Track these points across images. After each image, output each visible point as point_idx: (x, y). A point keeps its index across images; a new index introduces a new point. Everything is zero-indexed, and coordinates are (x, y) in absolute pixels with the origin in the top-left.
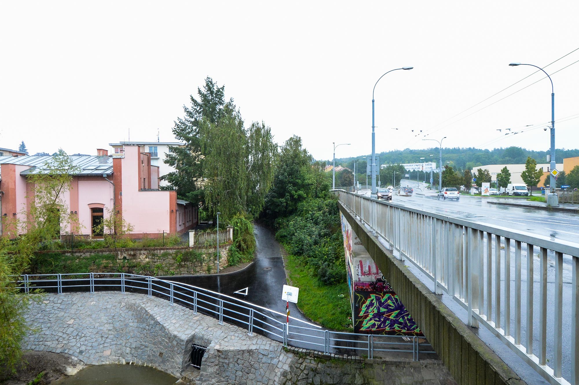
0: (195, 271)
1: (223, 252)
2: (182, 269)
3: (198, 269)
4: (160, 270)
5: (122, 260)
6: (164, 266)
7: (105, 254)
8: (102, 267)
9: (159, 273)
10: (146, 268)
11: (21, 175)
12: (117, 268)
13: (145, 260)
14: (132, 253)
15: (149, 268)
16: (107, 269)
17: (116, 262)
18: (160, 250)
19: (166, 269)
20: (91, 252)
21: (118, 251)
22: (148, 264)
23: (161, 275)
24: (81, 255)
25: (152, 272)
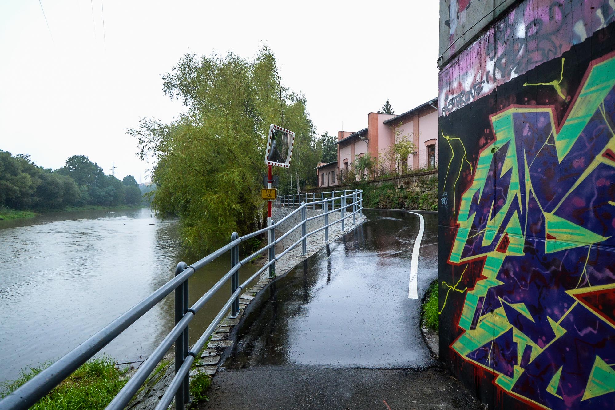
4: (425, 203)
5: (400, 190)
6: (429, 197)
7: (390, 182)
8: (386, 197)
9: (424, 207)
10: (414, 200)
11: (384, 123)
12: (394, 199)
13: (415, 189)
14: (407, 180)
15: (416, 199)
16: (389, 199)
17: (396, 192)
18: (428, 175)
19: (431, 201)
20: (382, 181)
21: (397, 178)
22: (417, 195)
23: (425, 210)
24: (377, 185)
25: (418, 205)
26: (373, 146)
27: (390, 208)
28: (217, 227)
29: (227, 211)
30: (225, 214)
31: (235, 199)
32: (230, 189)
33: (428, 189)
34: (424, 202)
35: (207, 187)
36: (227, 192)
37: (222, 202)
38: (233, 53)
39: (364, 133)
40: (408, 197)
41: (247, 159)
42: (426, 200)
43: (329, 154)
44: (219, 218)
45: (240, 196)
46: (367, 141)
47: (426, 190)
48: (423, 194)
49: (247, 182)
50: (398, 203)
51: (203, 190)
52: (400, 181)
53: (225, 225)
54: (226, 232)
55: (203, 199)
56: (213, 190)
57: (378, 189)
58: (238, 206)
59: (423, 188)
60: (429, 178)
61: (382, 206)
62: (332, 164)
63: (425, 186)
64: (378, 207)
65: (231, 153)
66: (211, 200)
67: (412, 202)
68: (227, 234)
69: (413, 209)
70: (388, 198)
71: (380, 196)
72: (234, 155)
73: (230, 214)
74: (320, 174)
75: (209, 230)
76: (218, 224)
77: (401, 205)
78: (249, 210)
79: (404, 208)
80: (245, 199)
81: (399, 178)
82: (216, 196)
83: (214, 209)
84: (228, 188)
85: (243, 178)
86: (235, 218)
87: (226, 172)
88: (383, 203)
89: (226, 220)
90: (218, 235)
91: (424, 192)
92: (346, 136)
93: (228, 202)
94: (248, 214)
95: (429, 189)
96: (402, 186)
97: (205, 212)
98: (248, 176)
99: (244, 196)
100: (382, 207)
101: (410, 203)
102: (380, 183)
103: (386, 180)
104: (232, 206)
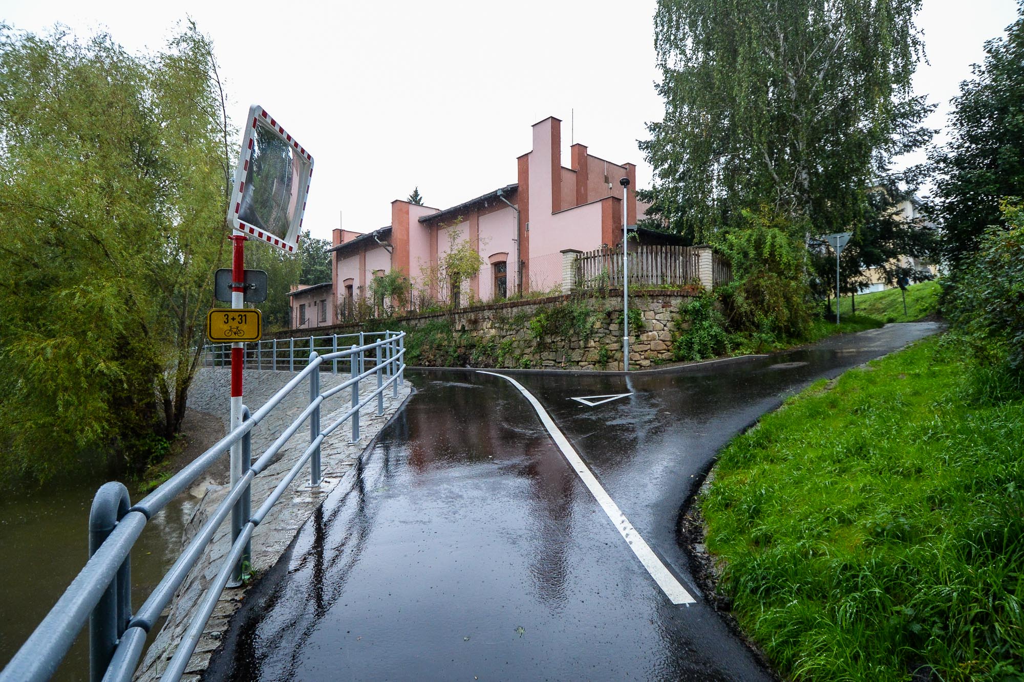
0: (570, 361)
1: (656, 314)
2: (545, 354)
3: (576, 356)
4: (507, 356)
5: (460, 334)
6: (515, 345)
7: (440, 320)
8: (435, 346)
9: (506, 362)
10: (487, 350)
11: (419, 221)
12: (451, 349)
13: (489, 332)
14: (472, 316)
15: (491, 349)
16: (440, 350)
17: (452, 337)
18: (512, 307)
19: (517, 352)
20: (426, 318)
21: (454, 314)
22: (493, 341)
23: (508, 368)
24: (416, 324)
25: (496, 360)
26: (401, 257)
27: (443, 366)
28: (54, 415)
29: (83, 378)
30: (77, 384)
31: (104, 350)
32: (93, 326)
33: (511, 333)
34: (505, 354)
35: (25, 321)
36: (84, 333)
37: (68, 356)
38: (108, 38)
39: (385, 234)
40: (475, 346)
41: (138, 260)
42: (508, 350)
43: (312, 270)
44: (60, 395)
45: (118, 343)
46: (390, 249)
47: (508, 333)
48: (504, 341)
49: (138, 312)
50: (459, 356)
51: (12, 327)
52: (459, 317)
53: (76, 409)
54: (79, 427)
55: (11, 350)
56: (43, 329)
57: (418, 331)
58: (114, 366)
59: (503, 330)
60: (514, 313)
61: (429, 361)
62: (321, 287)
63: (507, 327)
64: (420, 365)
65: (95, 244)
66: (36, 353)
67: (484, 354)
68: (82, 431)
69: (486, 366)
70: (439, 347)
71: (422, 344)
72: (104, 249)
73: (90, 385)
74: (295, 305)
75: (29, 424)
76: (57, 407)
77: (464, 360)
78: (143, 374)
79: (469, 364)
80: (132, 349)
81: (458, 313)
82: (52, 342)
83: (45, 372)
84: (85, 324)
85: (126, 303)
86: (105, 392)
87: (82, 286)
88: (428, 357)
89: (78, 398)
90: (55, 434)
91: (504, 337)
92: (348, 239)
93: (84, 357)
94: (139, 384)
95: (514, 332)
96: (463, 327)
97: (17, 381)
98: (140, 298)
99: (129, 344)
100: (427, 363)
101: (479, 356)
102: (423, 321)
103: (433, 317)
104: (97, 365)
